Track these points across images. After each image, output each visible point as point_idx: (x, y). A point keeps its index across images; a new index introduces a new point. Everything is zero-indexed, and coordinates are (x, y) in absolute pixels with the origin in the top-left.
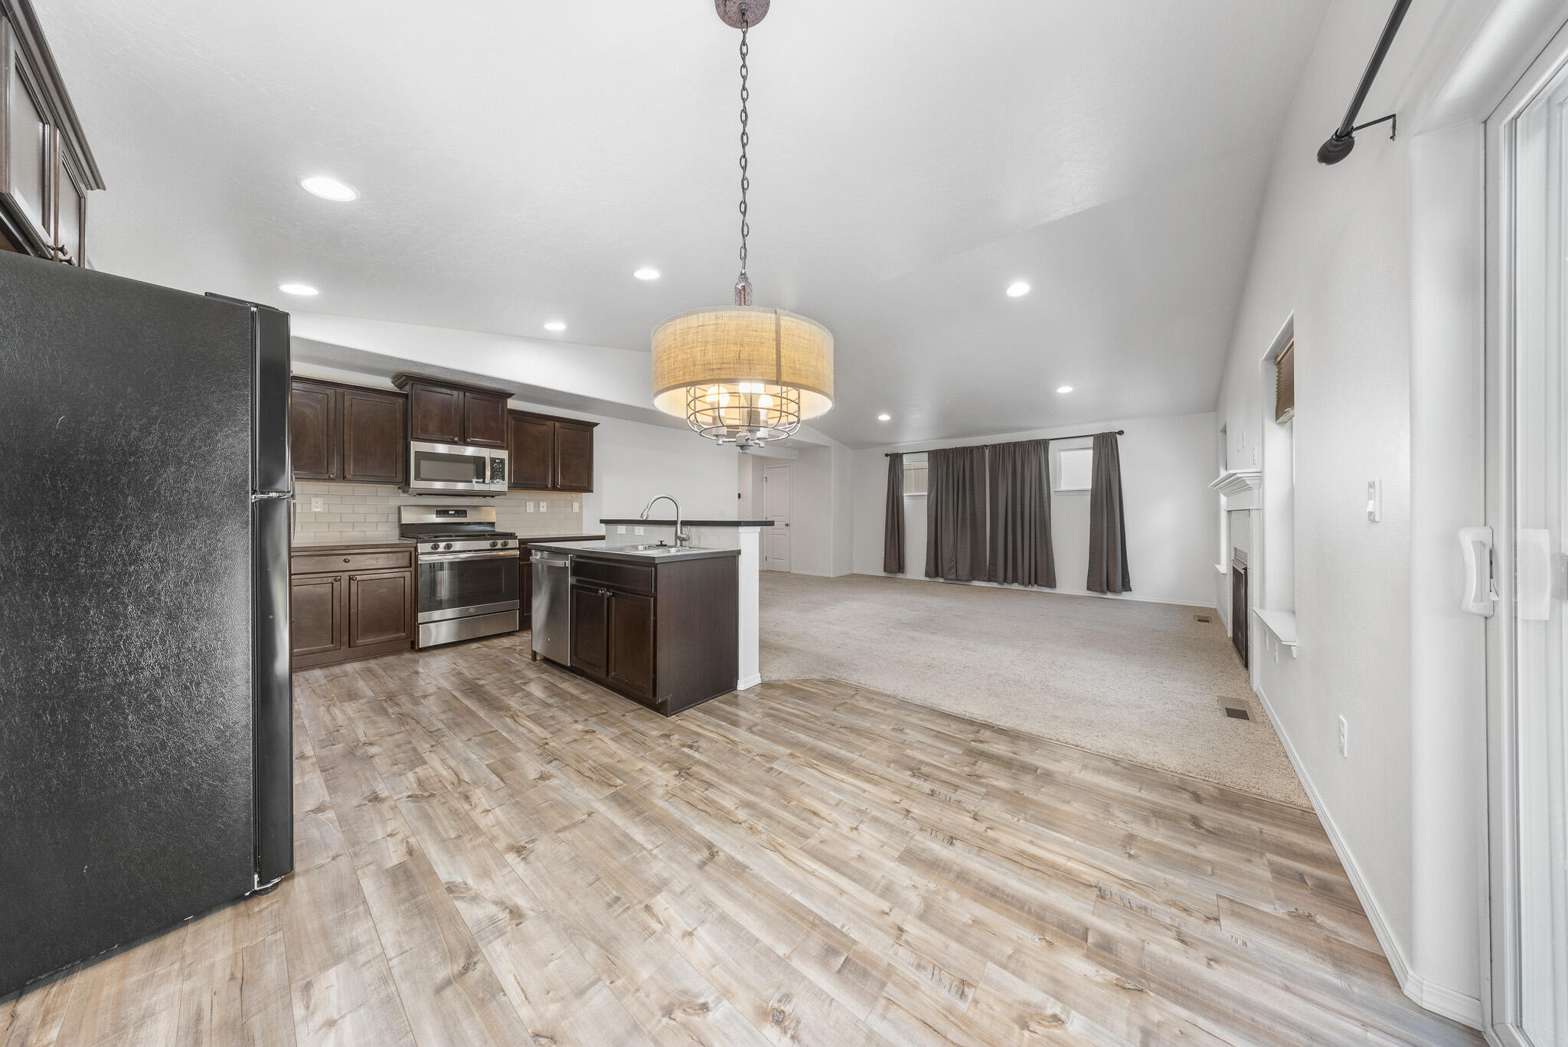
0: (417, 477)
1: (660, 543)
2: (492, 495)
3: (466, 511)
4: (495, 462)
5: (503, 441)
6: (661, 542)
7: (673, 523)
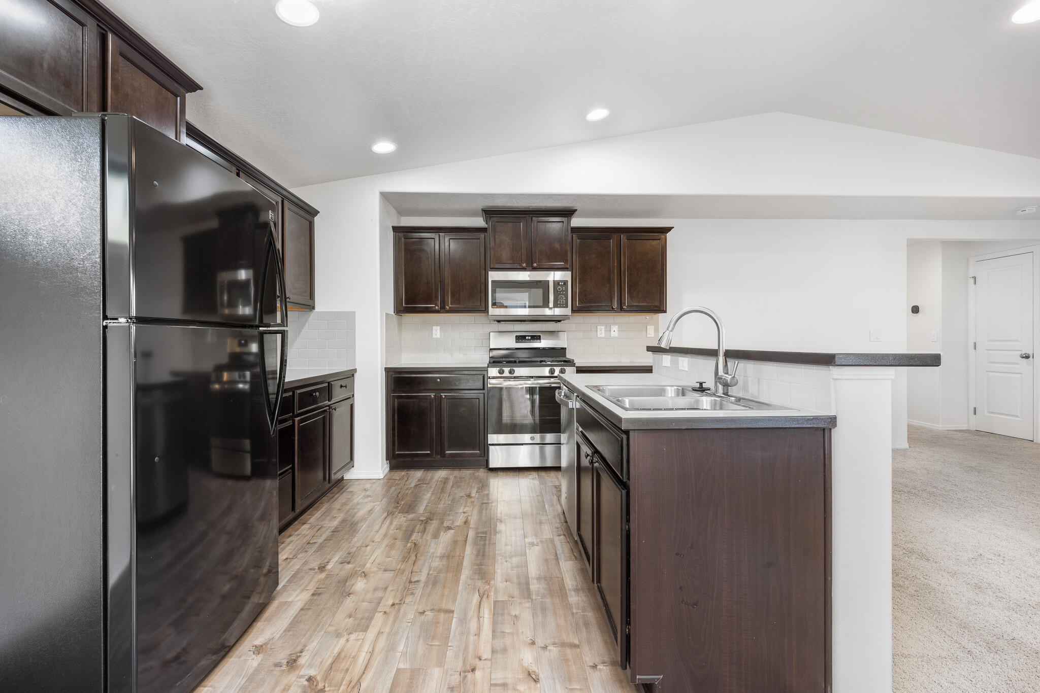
0: (494, 304)
1: (698, 385)
2: (557, 320)
3: (540, 336)
4: (559, 284)
5: (566, 262)
6: (701, 384)
7: (713, 353)
